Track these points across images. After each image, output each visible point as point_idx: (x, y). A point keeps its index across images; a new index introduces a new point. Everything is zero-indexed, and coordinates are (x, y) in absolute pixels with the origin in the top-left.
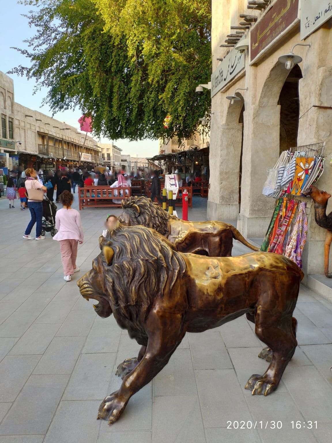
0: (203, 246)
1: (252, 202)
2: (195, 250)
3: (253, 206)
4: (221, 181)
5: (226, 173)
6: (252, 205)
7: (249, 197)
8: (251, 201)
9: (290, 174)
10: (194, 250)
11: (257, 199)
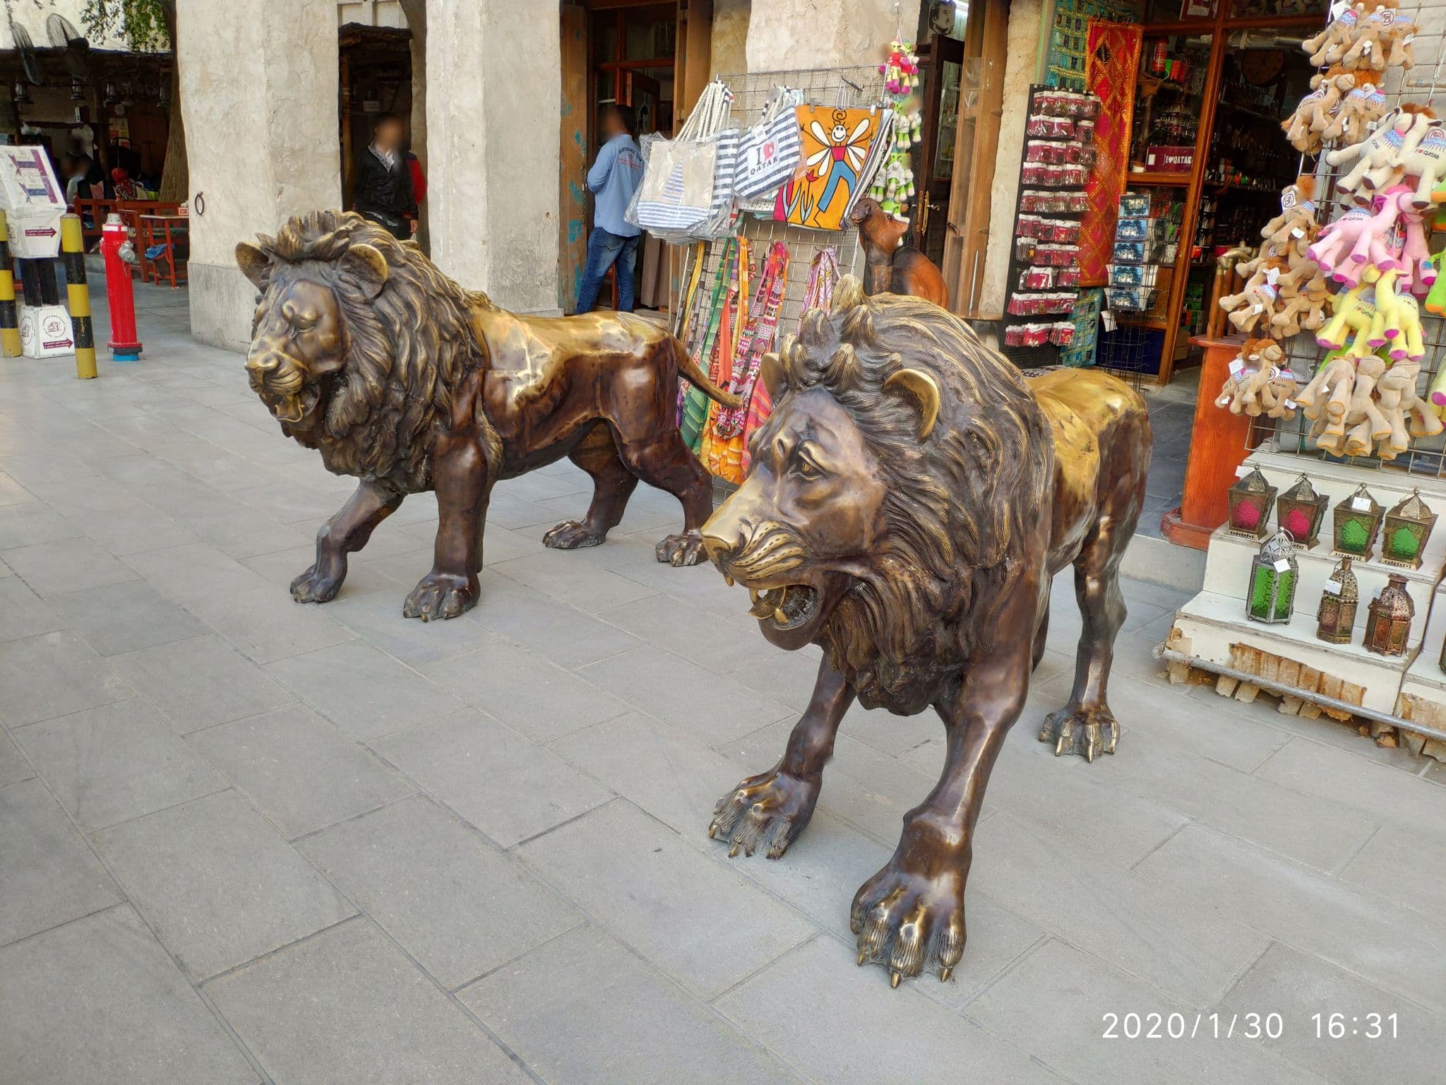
0: (599, 404)
1: (494, 258)
2: (575, 420)
3: (499, 275)
4: (279, 185)
5: (294, 153)
6: (494, 271)
7: (484, 242)
8: (491, 256)
9: (782, 159)
10: (572, 423)
11: (508, 250)
